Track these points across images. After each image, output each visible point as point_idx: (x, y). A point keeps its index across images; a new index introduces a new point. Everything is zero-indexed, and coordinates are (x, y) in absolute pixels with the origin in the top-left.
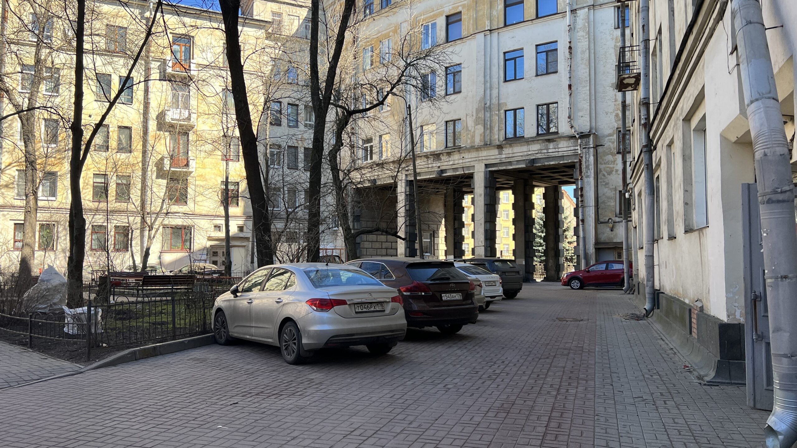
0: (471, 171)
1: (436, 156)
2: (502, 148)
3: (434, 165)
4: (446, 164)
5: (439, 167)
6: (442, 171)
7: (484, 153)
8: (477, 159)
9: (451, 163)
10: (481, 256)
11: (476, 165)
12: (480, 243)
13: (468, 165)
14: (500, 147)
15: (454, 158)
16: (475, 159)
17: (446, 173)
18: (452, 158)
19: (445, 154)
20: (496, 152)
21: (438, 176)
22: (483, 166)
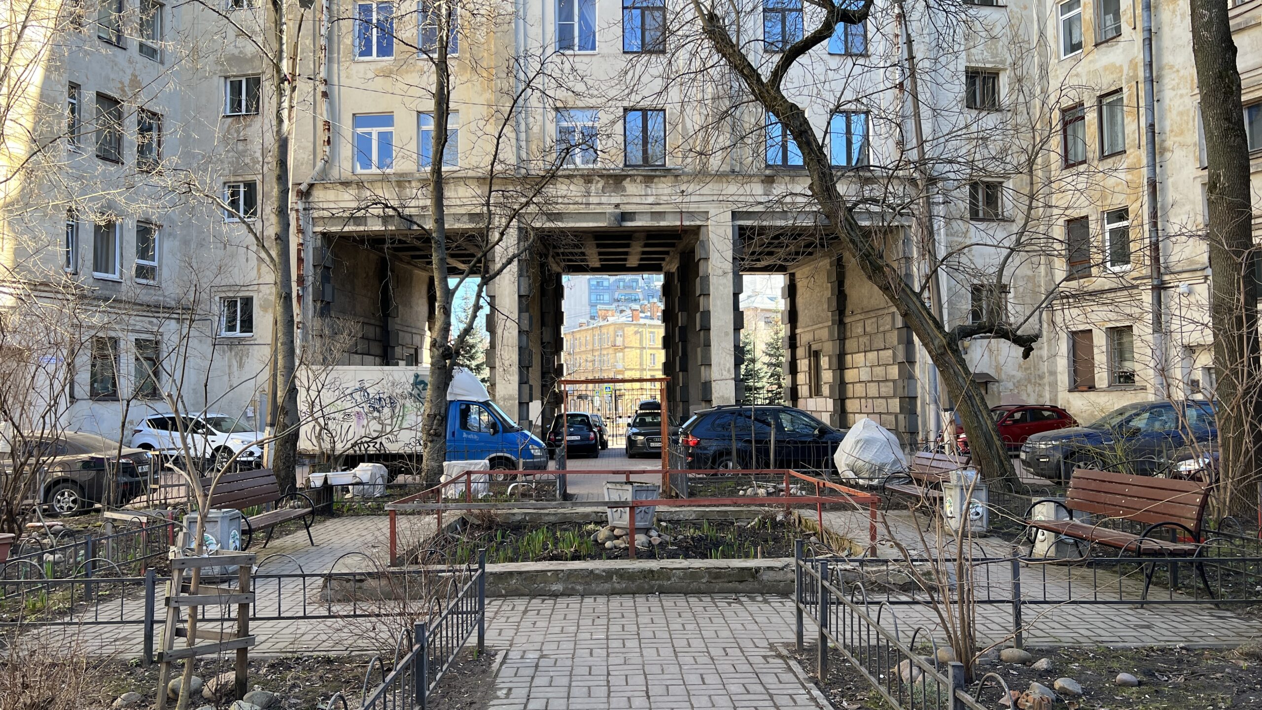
0: (698, 223)
1: (616, 180)
2: (773, 182)
3: (604, 200)
4: (637, 200)
5: (617, 206)
6: (625, 216)
7: (732, 189)
8: (715, 198)
9: (650, 200)
10: (728, 399)
11: (712, 212)
12: (725, 373)
13: (693, 208)
14: (769, 180)
15: (660, 191)
16: (711, 198)
17: (632, 220)
18: (654, 189)
19: (639, 179)
20: (758, 189)
21: (616, 224)
22: (729, 215)
